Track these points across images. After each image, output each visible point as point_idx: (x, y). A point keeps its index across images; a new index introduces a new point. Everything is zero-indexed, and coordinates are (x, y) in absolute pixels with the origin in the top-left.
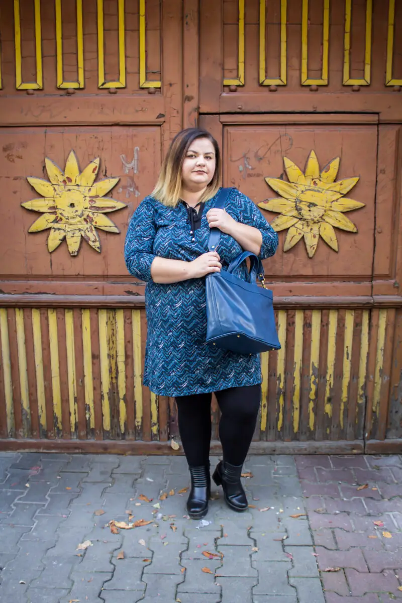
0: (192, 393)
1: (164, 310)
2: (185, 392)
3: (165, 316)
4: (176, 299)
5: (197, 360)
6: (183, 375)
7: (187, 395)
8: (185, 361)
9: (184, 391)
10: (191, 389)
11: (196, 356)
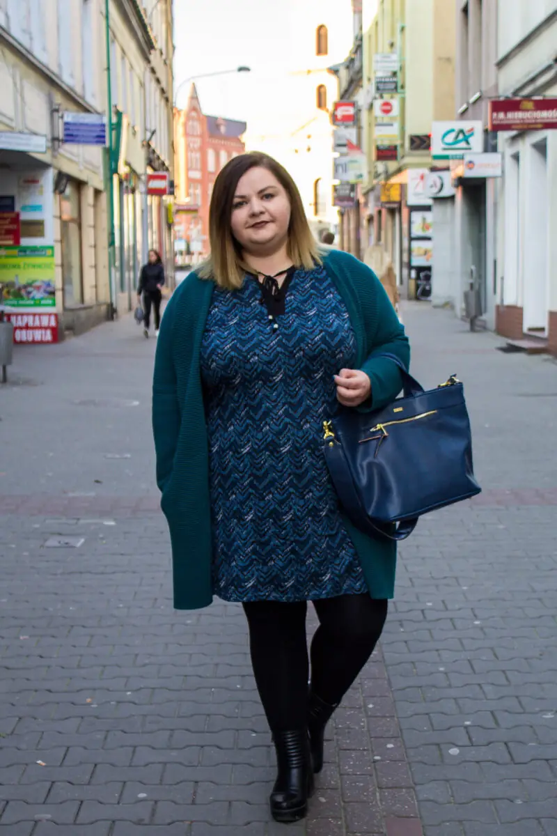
0: (261, 598)
1: (223, 459)
2: (250, 595)
3: (224, 469)
4: (241, 441)
5: (272, 543)
6: (248, 566)
7: (252, 600)
8: (253, 543)
9: (248, 593)
10: (260, 590)
11: (270, 537)
